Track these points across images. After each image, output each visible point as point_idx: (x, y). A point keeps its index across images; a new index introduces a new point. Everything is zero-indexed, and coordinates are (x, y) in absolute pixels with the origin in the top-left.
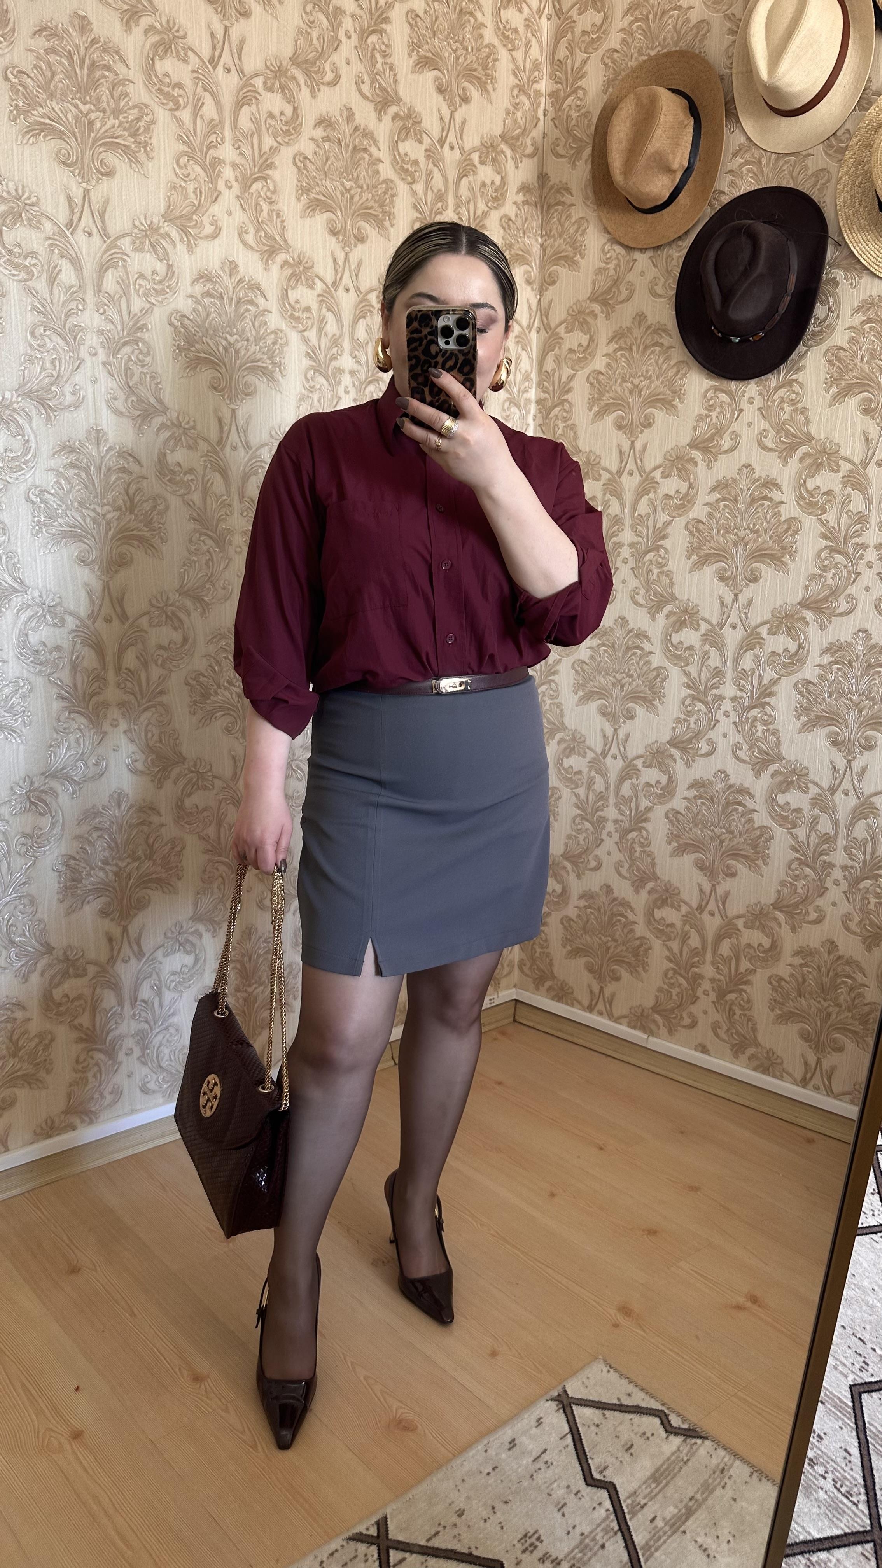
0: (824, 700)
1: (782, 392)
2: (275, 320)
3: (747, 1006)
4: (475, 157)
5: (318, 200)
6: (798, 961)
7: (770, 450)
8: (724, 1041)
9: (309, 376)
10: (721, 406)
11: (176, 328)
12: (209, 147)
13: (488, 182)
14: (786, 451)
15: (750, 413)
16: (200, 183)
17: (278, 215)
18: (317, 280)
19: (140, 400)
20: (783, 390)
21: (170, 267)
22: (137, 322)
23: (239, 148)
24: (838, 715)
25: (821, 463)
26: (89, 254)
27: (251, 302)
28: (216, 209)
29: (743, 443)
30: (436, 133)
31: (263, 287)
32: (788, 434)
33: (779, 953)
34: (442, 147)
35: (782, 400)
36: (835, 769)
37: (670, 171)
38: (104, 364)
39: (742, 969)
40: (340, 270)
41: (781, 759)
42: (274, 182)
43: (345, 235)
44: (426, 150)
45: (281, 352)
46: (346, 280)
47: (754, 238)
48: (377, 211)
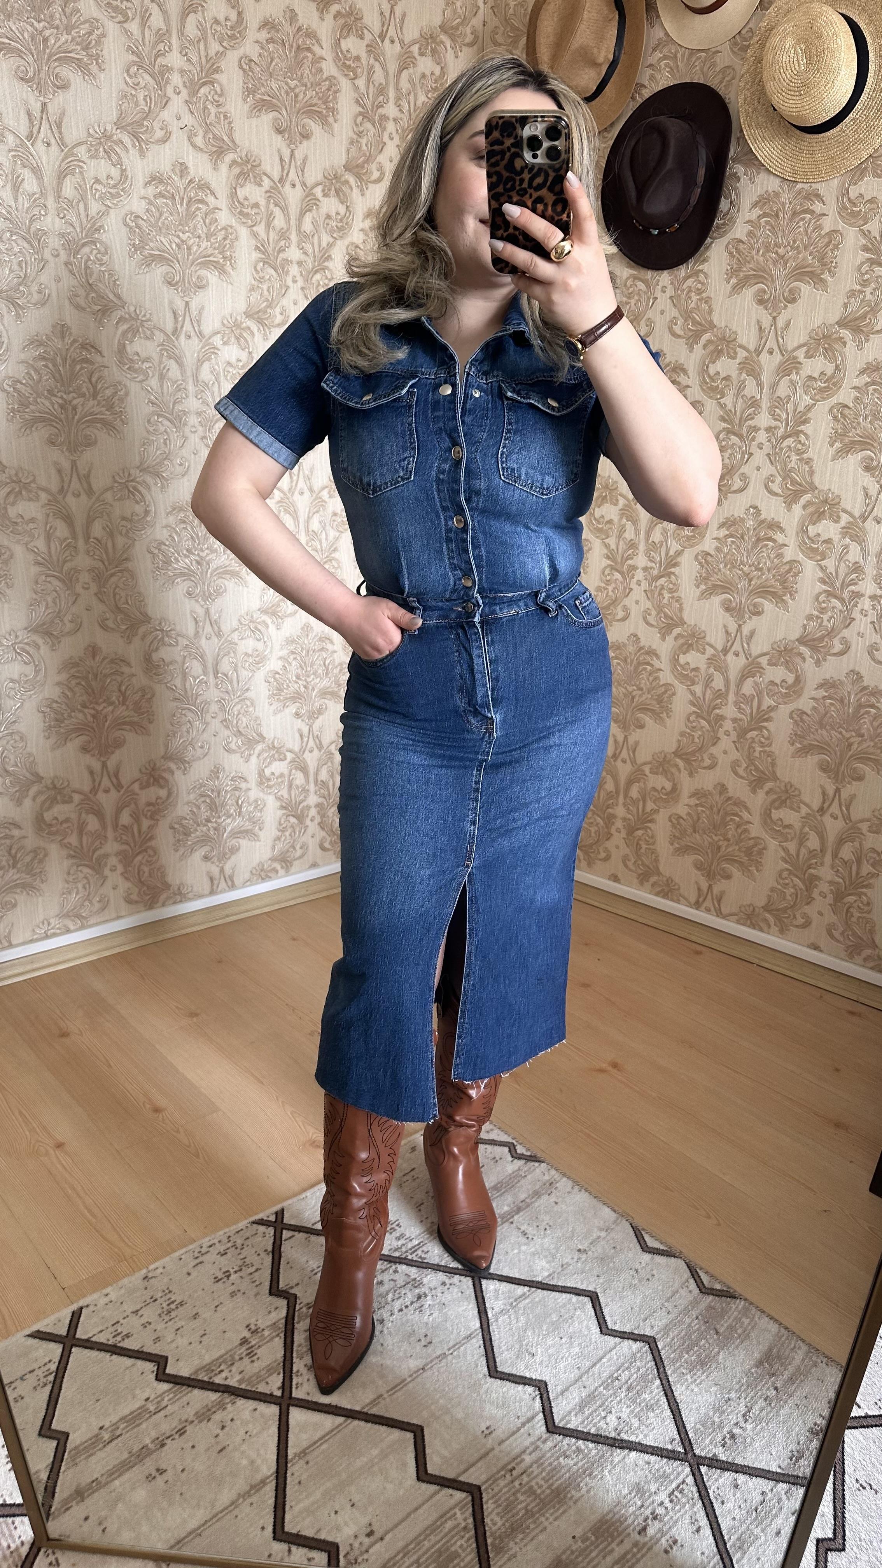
0: (720, 570)
1: (690, 282)
2: (224, 217)
3: (651, 841)
4: (415, 49)
5: (264, 100)
6: (693, 801)
7: (679, 336)
8: (630, 870)
9: (258, 268)
10: (639, 294)
11: (131, 228)
12: (157, 56)
13: (428, 73)
14: (693, 338)
15: (663, 301)
16: (149, 90)
17: (226, 117)
18: (264, 178)
19: (100, 297)
20: (691, 280)
21: (123, 171)
22: (94, 224)
23: (186, 55)
24: (731, 584)
25: (722, 350)
26: (48, 163)
27: (202, 201)
28: (166, 115)
29: (657, 329)
30: (376, 28)
31: (214, 185)
32: (695, 322)
33: (678, 795)
34: (382, 41)
35: (690, 291)
36: (727, 632)
37: (595, 64)
38: (66, 264)
39: (648, 809)
40: (286, 167)
41: (682, 622)
42: (221, 85)
43: (290, 134)
44: (367, 46)
45: (232, 246)
46: (292, 174)
47: (663, 134)
48: (322, 108)
